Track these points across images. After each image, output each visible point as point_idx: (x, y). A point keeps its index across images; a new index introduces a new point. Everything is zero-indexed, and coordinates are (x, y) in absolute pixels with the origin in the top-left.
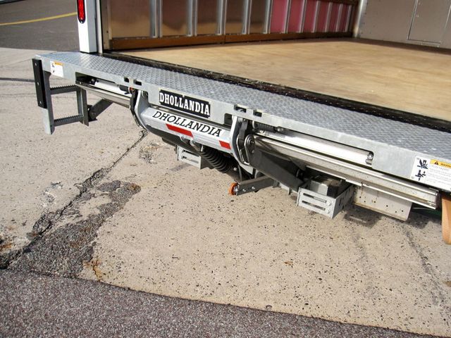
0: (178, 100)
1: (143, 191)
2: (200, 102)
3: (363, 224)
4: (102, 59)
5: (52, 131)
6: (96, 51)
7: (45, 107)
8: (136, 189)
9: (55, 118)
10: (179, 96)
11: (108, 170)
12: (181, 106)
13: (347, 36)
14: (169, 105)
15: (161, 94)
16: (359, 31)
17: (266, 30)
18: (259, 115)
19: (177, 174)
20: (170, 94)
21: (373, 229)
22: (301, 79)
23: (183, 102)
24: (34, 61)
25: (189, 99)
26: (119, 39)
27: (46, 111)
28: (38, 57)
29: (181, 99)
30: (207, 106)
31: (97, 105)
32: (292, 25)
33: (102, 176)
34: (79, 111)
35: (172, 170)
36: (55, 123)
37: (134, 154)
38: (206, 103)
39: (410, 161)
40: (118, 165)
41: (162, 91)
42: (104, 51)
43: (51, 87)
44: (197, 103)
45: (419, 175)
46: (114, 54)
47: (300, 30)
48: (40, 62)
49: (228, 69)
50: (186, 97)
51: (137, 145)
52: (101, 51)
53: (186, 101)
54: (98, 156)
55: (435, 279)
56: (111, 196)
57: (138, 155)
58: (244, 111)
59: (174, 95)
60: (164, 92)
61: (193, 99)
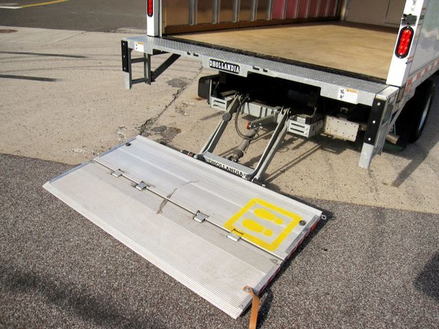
0: (221, 65)
1: (183, 132)
2: (234, 65)
3: (333, 152)
4: (161, 39)
5: (131, 87)
6: (157, 35)
7: (128, 72)
8: (178, 131)
9: (133, 79)
10: (221, 62)
11: (156, 119)
13: (335, 19)
14: (215, 68)
16: (345, 14)
17: (269, 17)
18: (266, 71)
19: (205, 122)
20: (216, 61)
21: (339, 156)
22: (291, 53)
23: (224, 65)
24: (122, 42)
25: (227, 64)
26: (170, 26)
27: (128, 74)
28: (125, 39)
30: (238, 68)
31: (155, 71)
32: (289, 12)
33: (152, 123)
34: (145, 75)
35: (201, 120)
36: (133, 82)
37: (171, 110)
38: (237, 66)
39: (337, 90)
40: (162, 117)
42: (163, 35)
43: (132, 58)
44: (232, 66)
45: (341, 97)
46: (169, 36)
47: (295, 16)
48: (126, 43)
49: (246, 47)
51: (173, 104)
52: (161, 35)
54: (146, 111)
55: (375, 181)
56: (161, 134)
57: (174, 110)
58: (258, 69)
59: (218, 62)
60: (212, 60)
61: (229, 64)
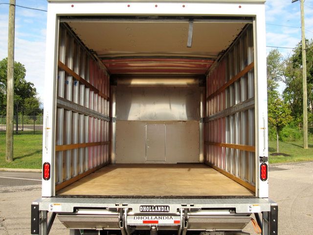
0: (151, 208)
2: (164, 206)
10: (151, 206)
12: (153, 210)
15: (141, 207)
18: (193, 206)
20: (146, 206)
24: (33, 206)
25: (157, 206)
29: (153, 207)
30: (168, 207)
38: (167, 206)
39: (247, 207)
41: (141, 206)
44: (162, 207)
45: (250, 210)
48: (37, 206)
50: (156, 206)
52: (54, 195)
53: (156, 207)
58: (186, 205)
59: (149, 206)
60: (143, 206)
61: (160, 206)
